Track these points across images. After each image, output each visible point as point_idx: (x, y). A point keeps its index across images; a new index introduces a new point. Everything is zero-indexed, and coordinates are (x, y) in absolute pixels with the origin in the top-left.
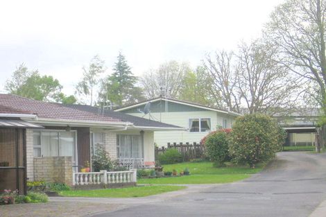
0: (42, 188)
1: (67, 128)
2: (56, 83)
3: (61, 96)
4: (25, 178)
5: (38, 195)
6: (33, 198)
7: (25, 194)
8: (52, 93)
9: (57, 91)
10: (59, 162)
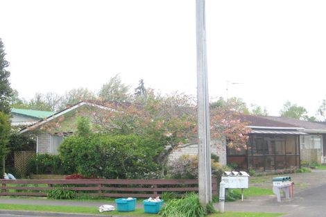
0: (307, 165)
1: (318, 134)
2: (305, 110)
3: (307, 117)
4: (300, 161)
5: (306, 169)
6: (304, 170)
7: (300, 168)
8: (302, 115)
9: (304, 114)
10: (314, 151)
